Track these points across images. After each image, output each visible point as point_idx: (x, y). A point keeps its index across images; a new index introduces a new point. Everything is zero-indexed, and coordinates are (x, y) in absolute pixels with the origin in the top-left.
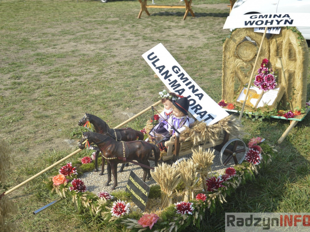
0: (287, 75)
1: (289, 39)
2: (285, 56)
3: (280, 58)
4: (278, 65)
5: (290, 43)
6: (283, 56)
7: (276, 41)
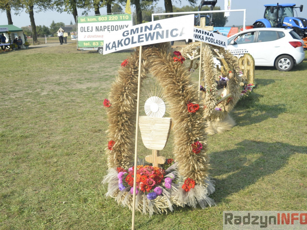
0: (247, 71)
1: (247, 58)
2: (246, 64)
3: (244, 65)
4: (243, 68)
5: (248, 59)
6: (245, 64)
7: (242, 59)
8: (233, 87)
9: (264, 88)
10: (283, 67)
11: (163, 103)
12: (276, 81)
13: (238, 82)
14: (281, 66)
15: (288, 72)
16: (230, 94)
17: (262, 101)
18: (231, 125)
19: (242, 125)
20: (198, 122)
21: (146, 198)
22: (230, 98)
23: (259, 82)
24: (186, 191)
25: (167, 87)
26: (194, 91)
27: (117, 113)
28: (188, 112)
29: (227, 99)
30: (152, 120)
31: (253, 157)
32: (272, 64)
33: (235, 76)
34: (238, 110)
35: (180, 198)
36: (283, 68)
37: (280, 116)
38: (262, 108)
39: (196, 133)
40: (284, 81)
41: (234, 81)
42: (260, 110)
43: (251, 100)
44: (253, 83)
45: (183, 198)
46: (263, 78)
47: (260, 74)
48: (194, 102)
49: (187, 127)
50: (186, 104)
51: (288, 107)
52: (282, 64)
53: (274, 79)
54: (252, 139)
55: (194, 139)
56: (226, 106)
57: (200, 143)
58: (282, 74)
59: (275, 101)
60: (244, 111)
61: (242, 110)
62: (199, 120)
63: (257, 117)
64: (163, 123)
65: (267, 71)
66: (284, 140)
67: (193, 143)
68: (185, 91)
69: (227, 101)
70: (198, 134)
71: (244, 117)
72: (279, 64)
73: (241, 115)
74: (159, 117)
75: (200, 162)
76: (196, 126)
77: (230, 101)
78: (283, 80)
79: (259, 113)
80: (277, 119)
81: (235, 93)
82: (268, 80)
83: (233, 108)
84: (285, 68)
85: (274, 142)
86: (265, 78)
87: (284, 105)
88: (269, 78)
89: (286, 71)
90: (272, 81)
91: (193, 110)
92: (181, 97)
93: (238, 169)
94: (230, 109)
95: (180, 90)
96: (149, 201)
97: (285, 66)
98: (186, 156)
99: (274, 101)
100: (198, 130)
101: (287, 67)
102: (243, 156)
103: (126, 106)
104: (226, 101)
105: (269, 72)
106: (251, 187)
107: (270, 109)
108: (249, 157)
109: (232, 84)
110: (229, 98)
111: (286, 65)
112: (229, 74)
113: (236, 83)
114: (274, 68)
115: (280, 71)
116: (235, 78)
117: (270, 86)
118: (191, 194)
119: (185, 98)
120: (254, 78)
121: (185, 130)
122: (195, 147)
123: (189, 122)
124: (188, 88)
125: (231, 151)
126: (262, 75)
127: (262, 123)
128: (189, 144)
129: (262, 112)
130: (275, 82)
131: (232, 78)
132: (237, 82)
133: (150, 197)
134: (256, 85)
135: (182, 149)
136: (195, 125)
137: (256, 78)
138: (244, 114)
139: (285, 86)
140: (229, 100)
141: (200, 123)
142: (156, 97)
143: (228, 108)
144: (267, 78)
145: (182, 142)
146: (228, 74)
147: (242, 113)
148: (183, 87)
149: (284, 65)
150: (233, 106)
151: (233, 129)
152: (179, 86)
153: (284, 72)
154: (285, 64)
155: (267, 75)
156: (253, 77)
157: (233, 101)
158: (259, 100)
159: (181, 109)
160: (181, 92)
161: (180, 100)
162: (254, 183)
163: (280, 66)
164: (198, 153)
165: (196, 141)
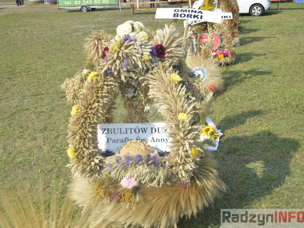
9: (246, 24)
15: (259, 17)
17: (246, 28)
32: (247, 11)
40: (258, 21)
66: (261, 36)
72: (253, 11)
80: (257, 32)
87: (259, 29)
98: (231, 27)
101: (258, 13)
107: (252, 30)
114: (249, 14)
115: (253, 16)
119: (231, 7)
124: (232, 4)
129: (248, 31)
130: (251, 21)
144: (246, 20)
152: (229, 3)
153: (256, 17)
164: (235, 26)
165: (235, 22)
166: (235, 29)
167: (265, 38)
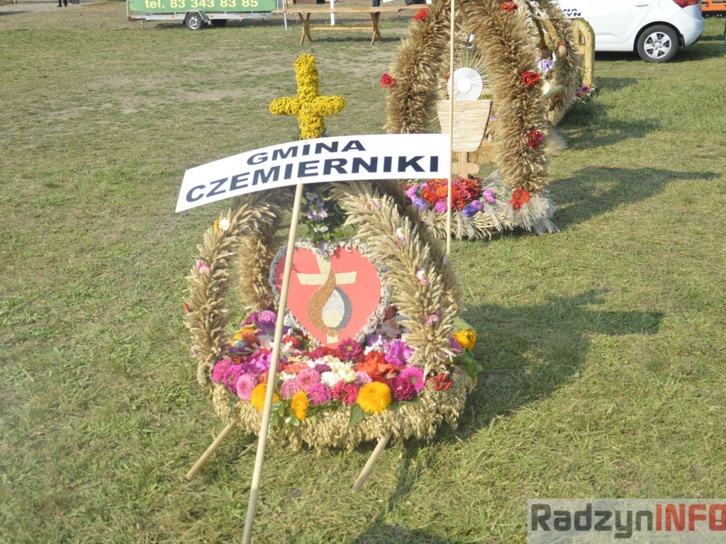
1: (578, 29)
5: (580, 31)
8: (564, 75)
9: (616, 94)
10: (656, 53)
11: (479, 77)
12: (640, 81)
13: (573, 64)
14: (650, 51)
15: (665, 64)
16: (560, 86)
17: (611, 115)
18: (559, 148)
19: (581, 148)
20: (537, 100)
21: (461, 216)
22: (557, 96)
23: (601, 83)
24: (517, 206)
25: (492, 50)
26: (532, 55)
27: (406, 94)
28: (524, 85)
29: (553, 96)
30: (461, 104)
31: (607, 186)
32: (628, 46)
33: (567, 54)
34: (566, 129)
35: (510, 216)
36: (655, 55)
37: (649, 136)
38: (616, 124)
39: (532, 118)
40: (657, 81)
41: (566, 62)
42: (611, 128)
43: (588, 114)
44: (590, 83)
45: (514, 215)
46: (611, 77)
47: (602, 69)
48: (531, 71)
49: (521, 108)
50: (519, 73)
51: (664, 123)
52: (653, 45)
53: (634, 77)
54: (600, 165)
55: (530, 126)
56: (550, 112)
57: (538, 133)
58: (652, 68)
59: (639, 114)
60: (580, 129)
61: (573, 129)
62: (538, 97)
63: (606, 137)
64: (478, 108)
65: (619, 62)
66: (657, 165)
67: (529, 132)
68: (518, 54)
69: (553, 101)
70: (535, 118)
71: (580, 137)
72: (647, 46)
73: (575, 136)
74: (471, 99)
75: (537, 162)
76: (534, 106)
77: (558, 101)
78: (655, 78)
79: (609, 132)
80: (644, 139)
81: (568, 86)
82: (621, 80)
83: (562, 116)
84: (659, 55)
85: (640, 168)
86: (614, 76)
87: (656, 120)
88: (624, 76)
89: (660, 61)
90: (629, 81)
91: (530, 82)
92: (513, 63)
93: (582, 198)
94: (557, 117)
95: (511, 53)
96: (465, 218)
97: (659, 49)
98: (517, 153)
99: (637, 114)
100: (535, 113)
101: (663, 53)
102: (588, 184)
103: (423, 82)
104: (550, 102)
105: (623, 64)
106: (607, 214)
107: (631, 125)
108: (599, 185)
109: (561, 69)
110: (556, 94)
111: (661, 47)
112: (560, 48)
113: (569, 66)
114: (634, 55)
115: (647, 62)
116: (568, 58)
117: (628, 89)
118: (524, 210)
119: (519, 63)
120: (592, 72)
121: (518, 113)
122: (532, 137)
123: (522, 100)
124: (522, 50)
125: (568, 180)
126: (607, 70)
127: (617, 146)
128: (522, 135)
129: (614, 131)
130: (636, 82)
131: (563, 57)
132: (570, 64)
133: (467, 213)
134: (597, 90)
135: (511, 143)
136: (531, 105)
137: (595, 76)
138: (581, 134)
139: (659, 88)
140: (557, 99)
141: (538, 102)
142: (468, 68)
143: (554, 116)
144: (620, 76)
145: (512, 131)
146: (557, 49)
147: (575, 133)
148: (516, 48)
149: (656, 49)
150: (564, 111)
151: (564, 153)
152: (510, 46)
153: (656, 64)
154: (659, 46)
155: (618, 70)
156: (590, 70)
157: (564, 101)
158: (605, 114)
159: (513, 80)
160: (512, 56)
161: (511, 68)
162: (611, 210)
163: (648, 50)
164: (535, 146)
165: (533, 129)
166: (534, 160)
167: (673, 176)
